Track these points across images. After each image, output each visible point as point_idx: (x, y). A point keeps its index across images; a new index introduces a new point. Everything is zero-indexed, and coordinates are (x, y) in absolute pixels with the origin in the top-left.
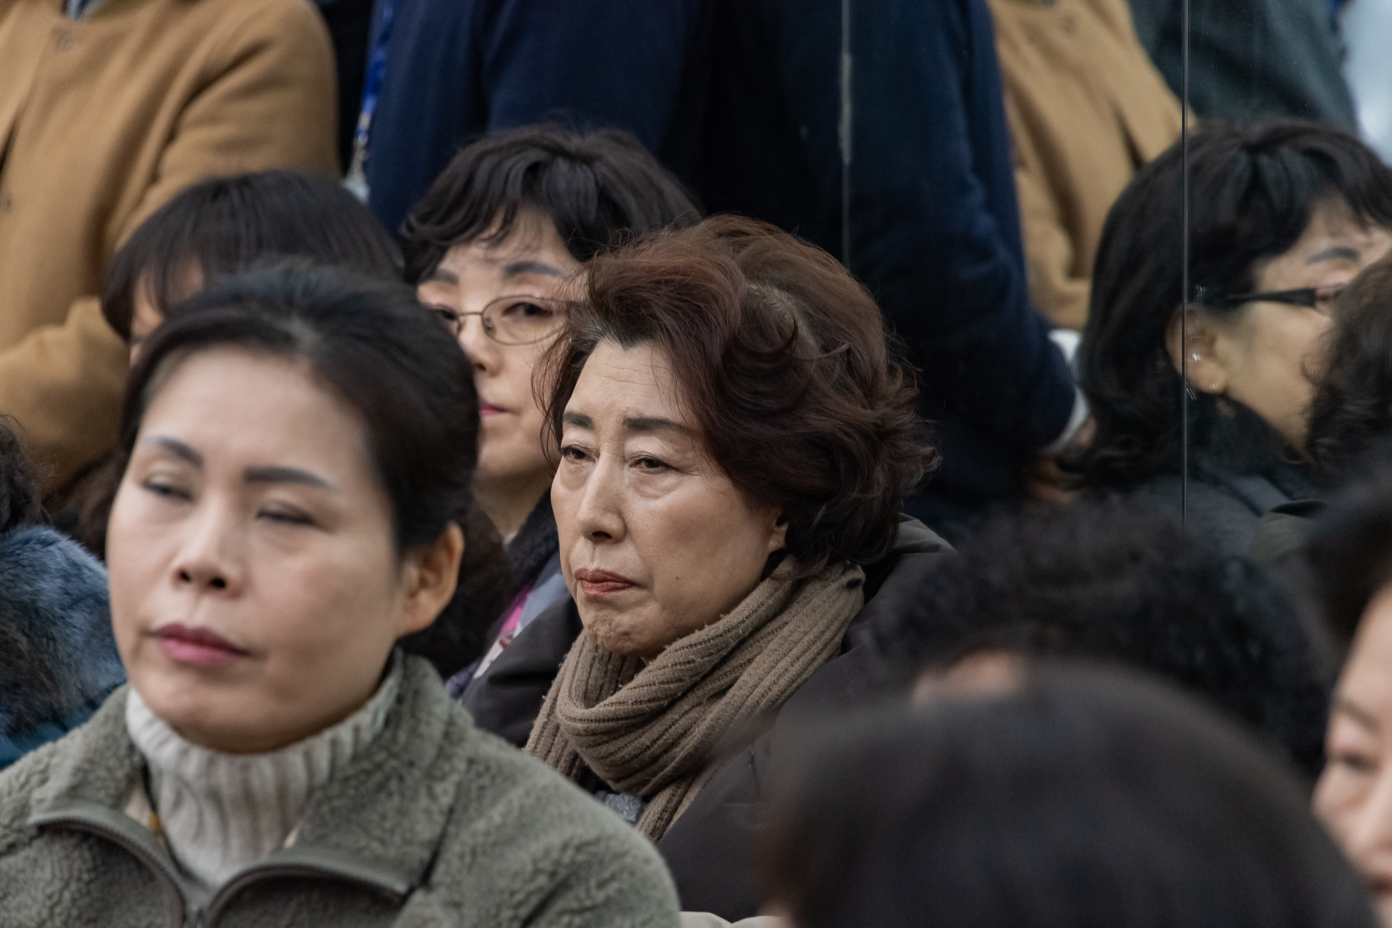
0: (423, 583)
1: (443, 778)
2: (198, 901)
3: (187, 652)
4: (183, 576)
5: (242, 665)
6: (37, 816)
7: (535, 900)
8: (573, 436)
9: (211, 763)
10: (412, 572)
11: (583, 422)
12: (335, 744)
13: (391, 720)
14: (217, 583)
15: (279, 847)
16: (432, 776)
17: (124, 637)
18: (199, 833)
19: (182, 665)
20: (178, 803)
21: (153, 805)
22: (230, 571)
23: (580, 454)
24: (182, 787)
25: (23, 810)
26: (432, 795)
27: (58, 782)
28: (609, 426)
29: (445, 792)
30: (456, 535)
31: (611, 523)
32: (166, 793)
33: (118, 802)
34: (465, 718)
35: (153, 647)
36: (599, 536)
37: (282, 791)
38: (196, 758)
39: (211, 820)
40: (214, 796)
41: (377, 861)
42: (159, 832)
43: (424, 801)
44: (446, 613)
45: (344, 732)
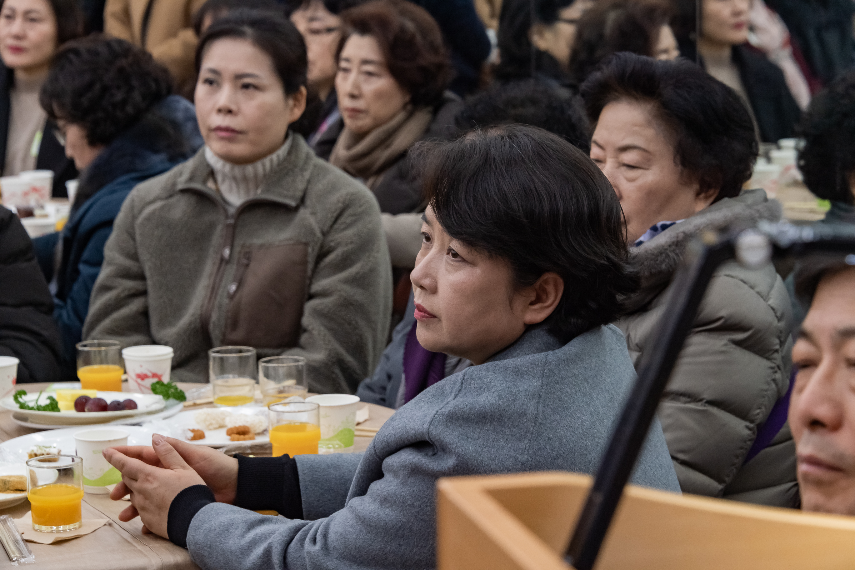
0: (295, 106)
1: (306, 170)
2: (232, 211)
3: (223, 134)
4: (220, 111)
5: (241, 137)
6: (180, 187)
7: (338, 211)
8: (343, 64)
9: (232, 169)
10: (291, 102)
11: (348, 60)
12: (271, 161)
13: (289, 153)
14: (229, 112)
15: (255, 194)
16: (303, 170)
17: (203, 131)
18: (231, 190)
19: (222, 139)
20: (223, 180)
21: (215, 181)
22: (233, 107)
23: (346, 70)
24: (224, 176)
25: (174, 184)
26: (303, 176)
27: (185, 176)
28: (356, 62)
29: (307, 175)
30: (303, 90)
31: (356, 92)
32: (219, 178)
33: (205, 182)
34: (312, 153)
35: (213, 135)
36: (353, 96)
37: (256, 175)
38: (228, 167)
39: (234, 185)
40: (235, 178)
41: (286, 196)
42: (218, 191)
43: (300, 178)
44: (303, 116)
45: (274, 157)
